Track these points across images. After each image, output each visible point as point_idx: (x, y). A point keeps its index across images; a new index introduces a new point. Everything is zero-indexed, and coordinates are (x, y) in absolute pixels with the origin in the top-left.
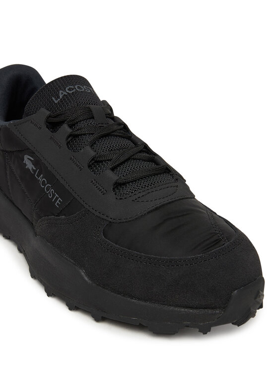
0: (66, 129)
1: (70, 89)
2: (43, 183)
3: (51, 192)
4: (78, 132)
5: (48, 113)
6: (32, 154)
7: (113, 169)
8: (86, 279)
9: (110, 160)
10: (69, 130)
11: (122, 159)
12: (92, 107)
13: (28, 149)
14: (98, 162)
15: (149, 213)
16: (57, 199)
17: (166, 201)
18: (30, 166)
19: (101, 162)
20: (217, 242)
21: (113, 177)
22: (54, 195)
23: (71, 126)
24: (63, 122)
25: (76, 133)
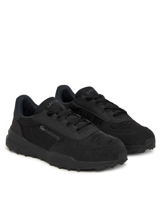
0: (55, 115)
1: (52, 102)
2: (51, 134)
3: (55, 136)
4: (60, 116)
5: (47, 111)
6: (44, 125)
7: (75, 125)
8: (73, 159)
9: (73, 123)
10: (57, 116)
11: (77, 122)
12: (61, 107)
13: (42, 124)
14: (69, 124)
15: (89, 136)
16: (57, 137)
17: (93, 132)
18: (43, 129)
19: (70, 123)
20: (111, 141)
21: (76, 128)
22: (56, 137)
23: (56, 114)
24: (54, 113)
25: (59, 116)
